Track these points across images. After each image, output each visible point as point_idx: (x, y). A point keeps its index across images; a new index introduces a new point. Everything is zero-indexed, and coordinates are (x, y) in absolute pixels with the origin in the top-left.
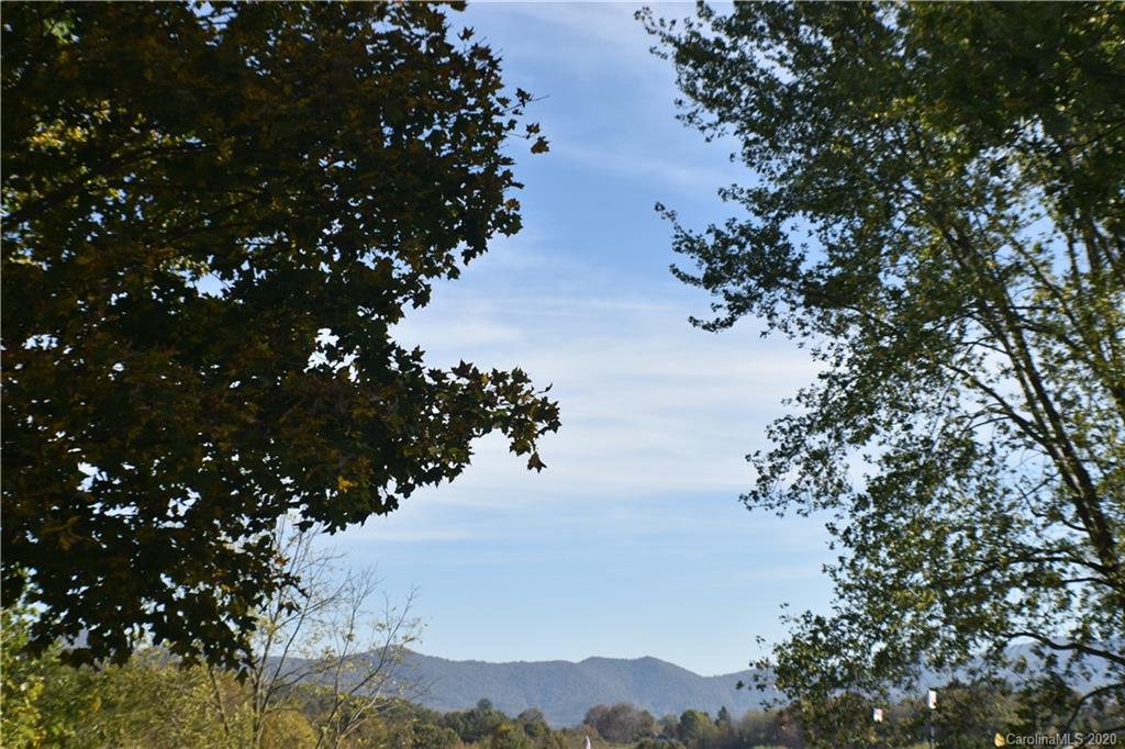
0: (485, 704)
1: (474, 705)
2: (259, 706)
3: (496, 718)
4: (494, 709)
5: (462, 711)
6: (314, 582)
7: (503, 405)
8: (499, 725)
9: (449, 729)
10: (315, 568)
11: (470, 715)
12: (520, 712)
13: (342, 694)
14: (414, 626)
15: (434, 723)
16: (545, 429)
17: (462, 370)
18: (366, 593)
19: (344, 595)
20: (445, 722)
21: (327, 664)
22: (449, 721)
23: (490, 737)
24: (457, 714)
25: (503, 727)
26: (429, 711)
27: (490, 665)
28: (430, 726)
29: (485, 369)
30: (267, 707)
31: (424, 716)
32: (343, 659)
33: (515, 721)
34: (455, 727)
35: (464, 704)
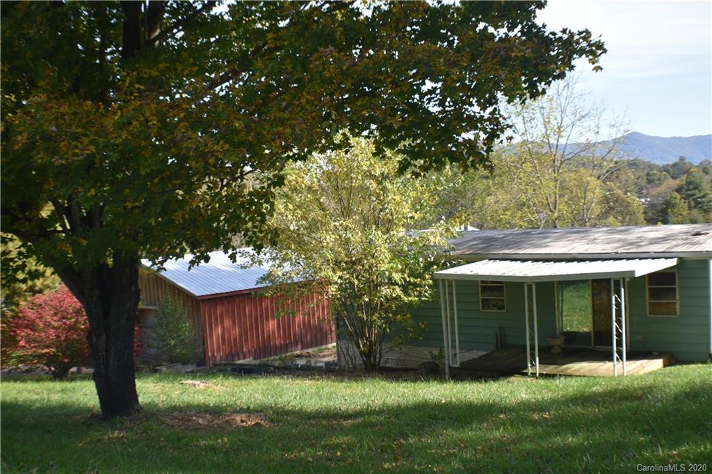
0: (682, 159)
1: (675, 160)
2: (556, 171)
3: (689, 166)
4: (687, 161)
5: (671, 163)
6: (577, 107)
7: (584, 44)
8: (690, 169)
9: (664, 173)
10: (576, 100)
11: (675, 165)
12: (700, 161)
13: (597, 161)
14: (629, 124)
15: (657, 171)
16: (602, 53)
17: (564, 31)
18: (604, 110)
19: (592, 112)
20: (662, 169)
21: (588, 146)
22: (665, 169)
23: (686, 175)
24: (668, 165)
25: (692, 170)
26: (654, 164)
27: (684, 138)
28: (655, 172)
29: (575, 31)
30: (560, 171)
31: (651, 167)
32: (595, 144)
33: (698, 167)
34: (668, 172)
35: (672, 160)
